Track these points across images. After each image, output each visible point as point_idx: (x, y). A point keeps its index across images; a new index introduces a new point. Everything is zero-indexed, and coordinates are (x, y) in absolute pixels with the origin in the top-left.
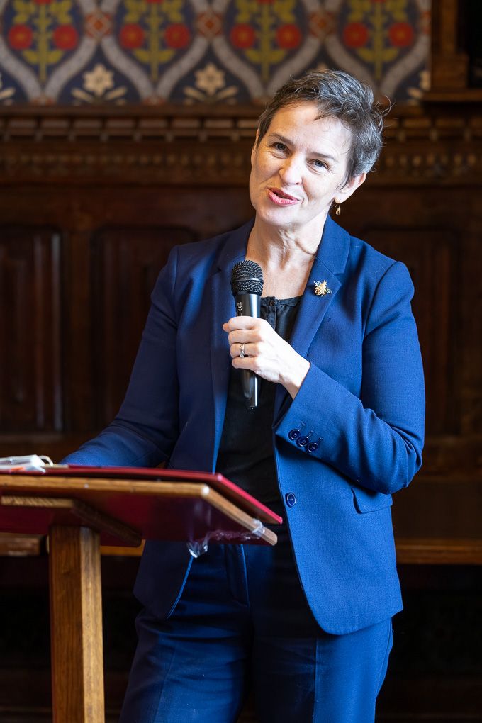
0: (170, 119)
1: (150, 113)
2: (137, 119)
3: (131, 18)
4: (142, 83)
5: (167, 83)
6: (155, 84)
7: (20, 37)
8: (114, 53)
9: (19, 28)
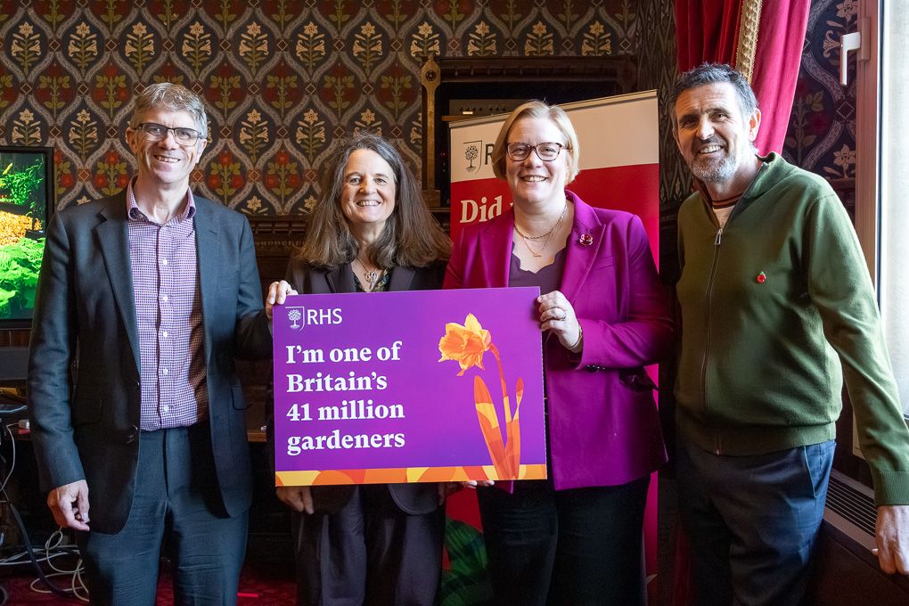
0: (290, 223)
1: (281, 220)
2: (273, 223)
3: (271, 172)
4: (276, 205)
5: (289, 205)
6: (283, 206)
7: (214, 182)
8: (262, 190)
9: (213, 177)
